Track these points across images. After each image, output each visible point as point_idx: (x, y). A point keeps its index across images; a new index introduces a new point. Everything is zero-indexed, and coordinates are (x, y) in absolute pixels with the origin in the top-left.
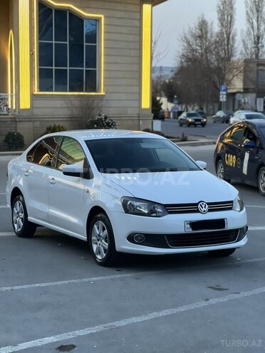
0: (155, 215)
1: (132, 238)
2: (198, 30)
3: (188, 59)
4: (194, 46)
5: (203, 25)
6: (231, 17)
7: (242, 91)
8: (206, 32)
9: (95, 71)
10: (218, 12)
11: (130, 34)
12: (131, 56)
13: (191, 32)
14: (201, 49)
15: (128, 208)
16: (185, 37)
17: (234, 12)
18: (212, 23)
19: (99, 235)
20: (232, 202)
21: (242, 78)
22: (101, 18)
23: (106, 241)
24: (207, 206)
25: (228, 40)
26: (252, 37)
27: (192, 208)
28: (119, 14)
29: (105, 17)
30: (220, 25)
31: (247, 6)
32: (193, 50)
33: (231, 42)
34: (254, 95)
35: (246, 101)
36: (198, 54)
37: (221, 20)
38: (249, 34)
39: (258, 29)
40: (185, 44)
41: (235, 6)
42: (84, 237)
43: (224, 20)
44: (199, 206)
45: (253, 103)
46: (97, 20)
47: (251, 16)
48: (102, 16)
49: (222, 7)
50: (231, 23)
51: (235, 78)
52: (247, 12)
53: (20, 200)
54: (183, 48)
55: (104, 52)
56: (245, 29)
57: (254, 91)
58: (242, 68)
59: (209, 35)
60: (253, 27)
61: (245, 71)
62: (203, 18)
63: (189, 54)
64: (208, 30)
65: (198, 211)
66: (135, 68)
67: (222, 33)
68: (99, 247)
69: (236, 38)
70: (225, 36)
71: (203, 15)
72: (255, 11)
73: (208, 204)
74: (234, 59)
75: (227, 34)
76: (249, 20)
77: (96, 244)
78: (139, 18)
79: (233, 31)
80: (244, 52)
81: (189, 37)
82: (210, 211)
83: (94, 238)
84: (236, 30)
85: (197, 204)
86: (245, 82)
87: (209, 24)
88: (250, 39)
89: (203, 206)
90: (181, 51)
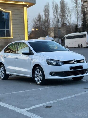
0: (59, 65)
1: (51, 74)
2: (38, 18)
3: (35, 28)
4: (37, 23)
5: (39, 16)
6: (48, 14)
7: (54, 37)
8: (41, 19)
9: (9, 30)
10: (44, 12)
11: (20, 17)
12: (21, 25)
13: (36, 19)
14: (40, 24)
15: (49, 63)
16: (34, 21)
17: (49, 12)
18: (42, 16)
19: (38, 74)
20: (83, 60)
21: (53, 33)
22: (10, 12)
23: (41, 76)
24: (76, 61)
25: (48, 21)
26: (55, 20)
27: (71, 62)
28: (16, 11)
29: (11, 12)
30: (45, 16)
31: (53, 10)
32: (37, 25)
33: (49, 22)
34: (58, 38)
35: (56, 40)
36: (38, 26)
37: (45, 15)
38: (54, 19)
39: (57, 17)
40: (34, 23)
41: (49, 10)
42: (31, 76)
43: (46, 14)
44: (74, 61)
45: (58, 41)
46: (9, 13)
47: (55, 13)
48: (10, 11)
49: (45, 10)
50: (48, 15)
51: (51, 33)
52: (53, 12)
53: (2, 67)
54: (33, 24)
55: (12, 23)
56: (53, 17)
57: (58, 37)
58: (53, 30)
59: (42, 20)
60: (55, 17)
61: (54, 31)
62: (39, 14)
63: (36, 26)
64: (41, 18)
65: (73, 63)
66: (22, 29)
67: (46, 19)
68: (38, 78)
69: (50, 20)
70: (47, 20)
71: (39, 13)
72: (56, 11)
73: (76, 60)
74: (50, 27)
75: (47, 19)
76: (54, 14)
77: (37, 78)
78: (23, 12)
79: (49, 18)
80: (53, 25)
81: (35, 20)
82: (77, 63)
83: (35, 76)
84: (50, 18)
85: (73, 61)
86: (54, 35)
87: (41, 16)
88: (55, 21)
89: (75, 61)
90: (33, 25)
